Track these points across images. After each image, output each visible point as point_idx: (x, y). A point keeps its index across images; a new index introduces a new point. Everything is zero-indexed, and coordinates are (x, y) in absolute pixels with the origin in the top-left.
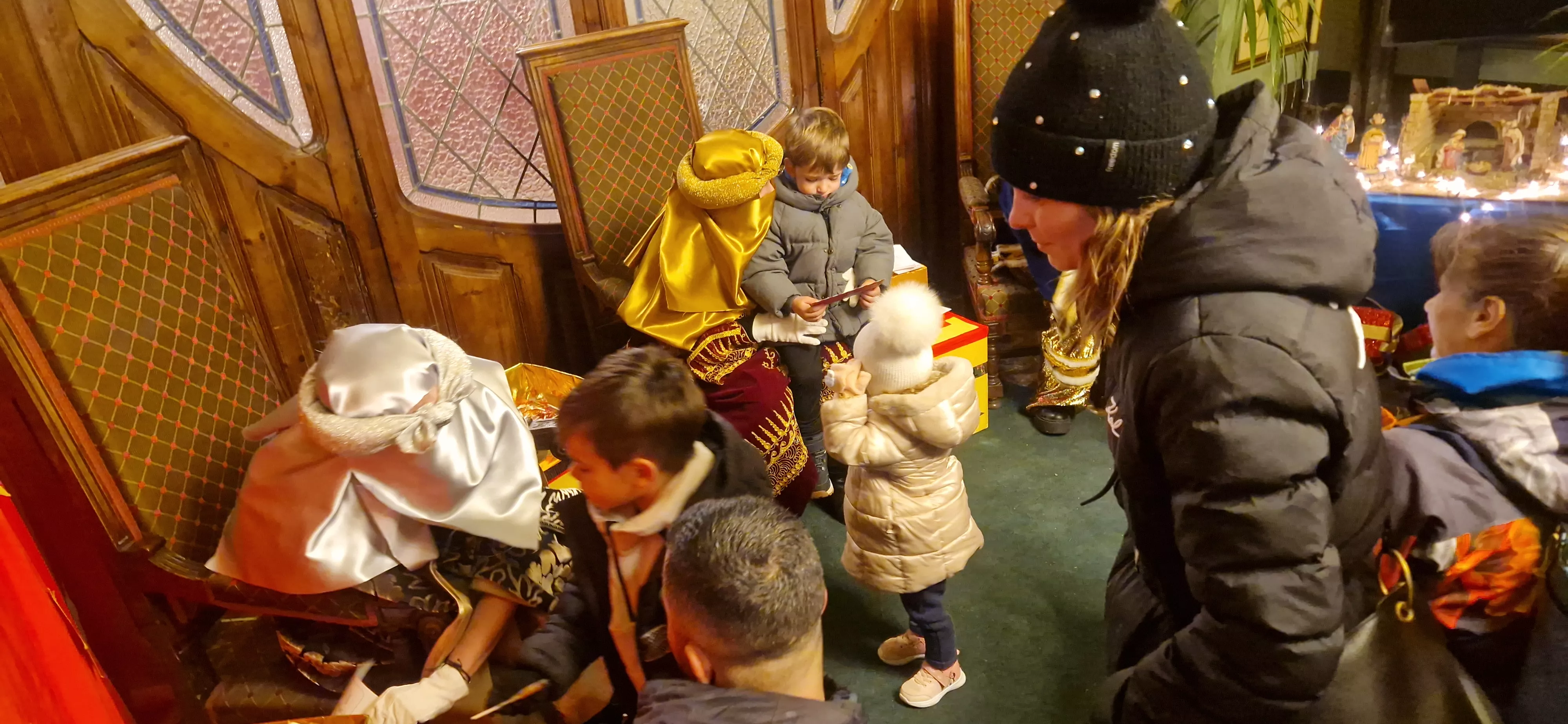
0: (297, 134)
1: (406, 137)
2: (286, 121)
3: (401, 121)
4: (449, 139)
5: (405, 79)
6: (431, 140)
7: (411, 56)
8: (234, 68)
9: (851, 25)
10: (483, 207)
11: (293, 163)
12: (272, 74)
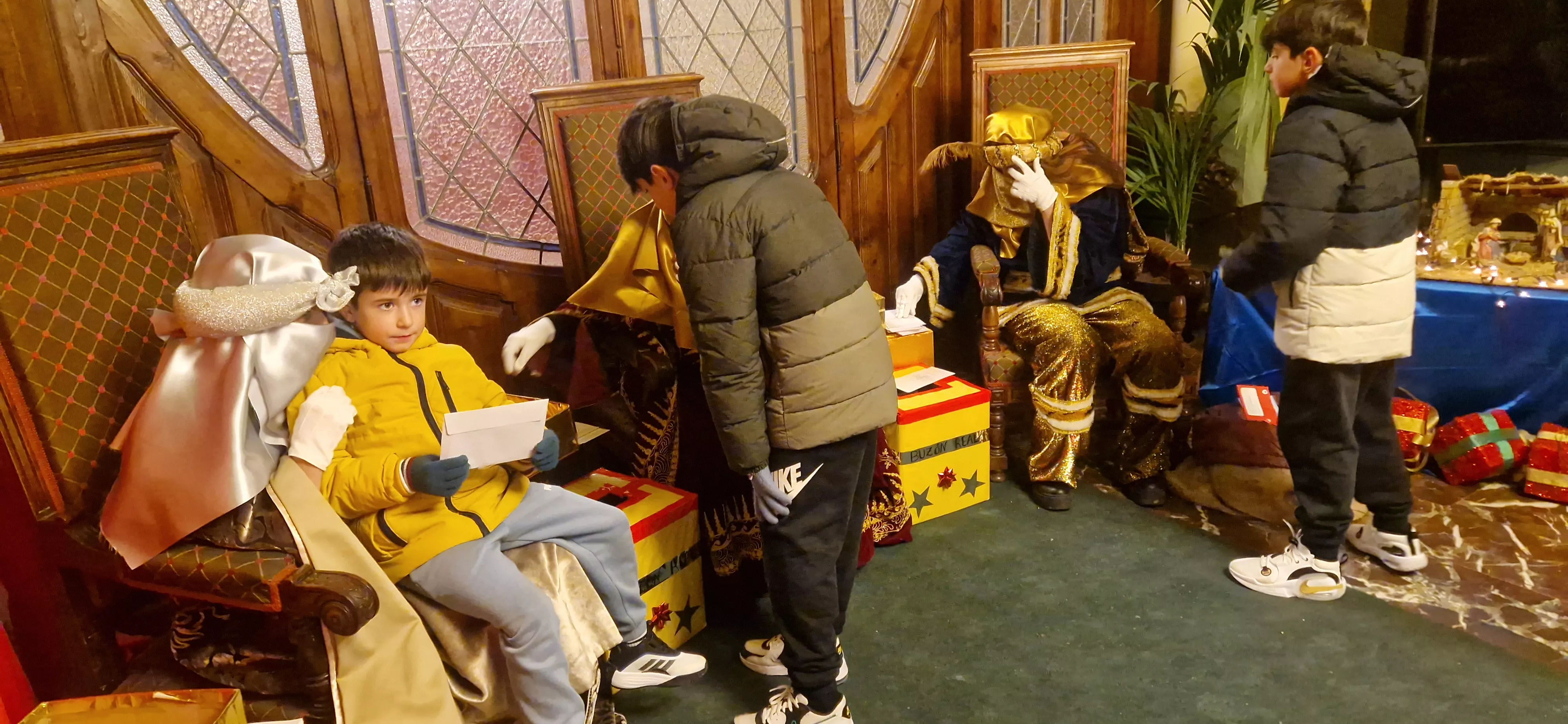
0: (309, 157)
1: (417, 171)
2: (299, 145)
3: (414, 154)
4: (460, 175)
5: (422, 113)
6: (443, 175)
7: (429, 92)
8: (253, 90)
9: (872, 97)
10: (488, 245)
11: (302, 184)
12: (291, 99)
